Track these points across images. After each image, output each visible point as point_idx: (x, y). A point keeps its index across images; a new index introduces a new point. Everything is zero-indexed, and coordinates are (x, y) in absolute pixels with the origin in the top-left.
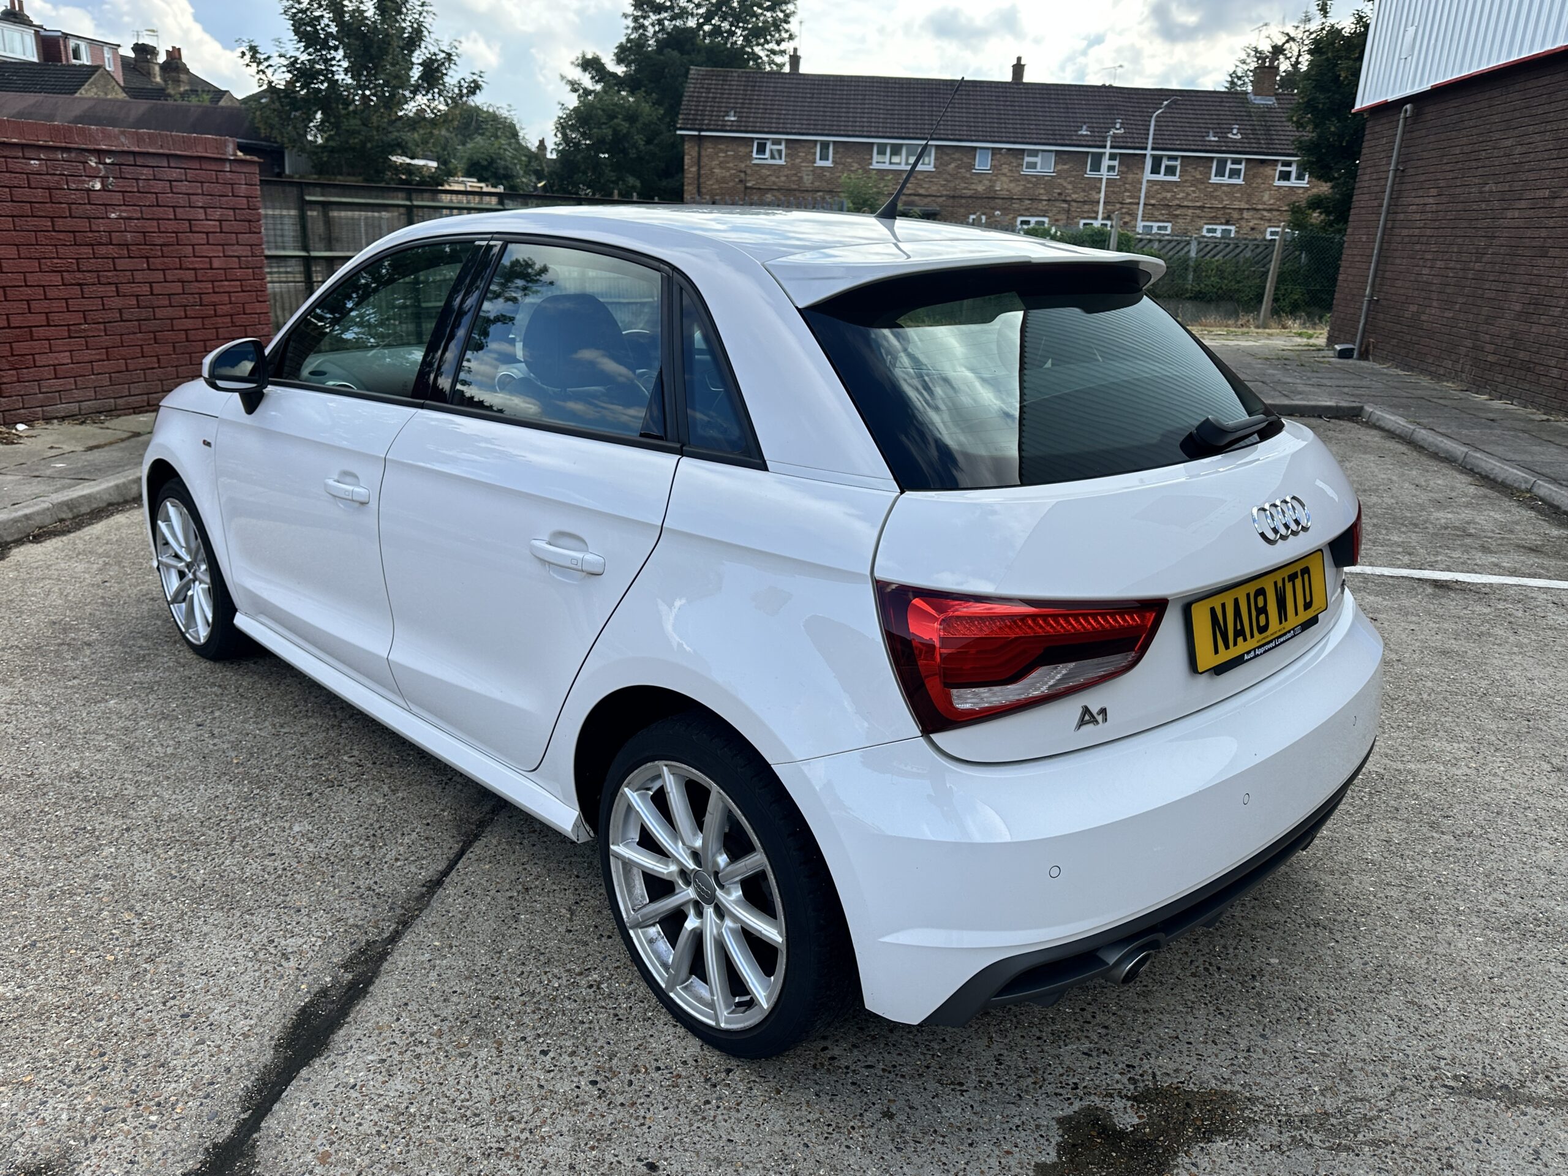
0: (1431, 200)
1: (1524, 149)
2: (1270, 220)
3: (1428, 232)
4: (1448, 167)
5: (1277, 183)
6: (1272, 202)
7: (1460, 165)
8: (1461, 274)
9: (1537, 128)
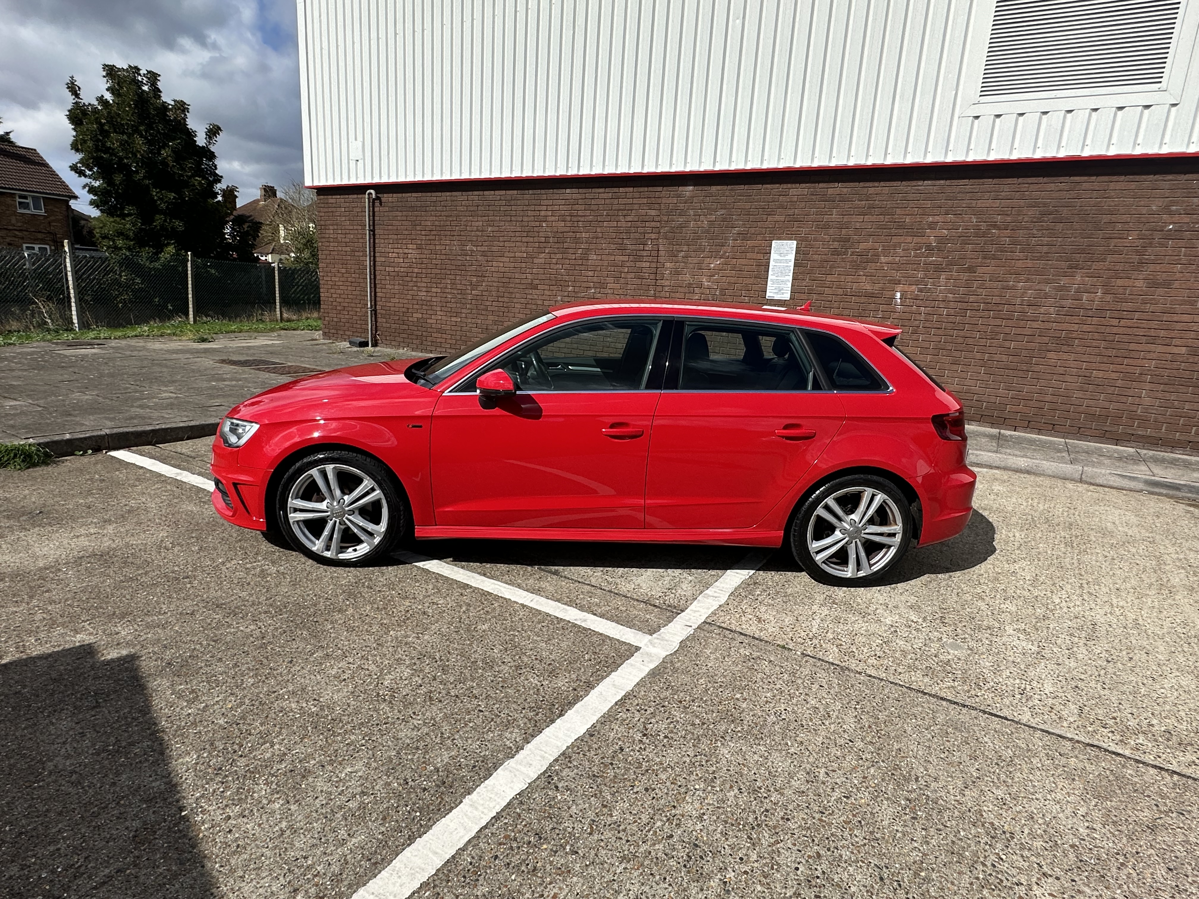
0: (410, 251)
1: (497, 229)
2: (23, 238)
3: (416, 270)
4: (423, 233)
5: (19, 211)
6: (19, 224)
7: (433, 233)
8: (459, 296)
9: (504, 218)
